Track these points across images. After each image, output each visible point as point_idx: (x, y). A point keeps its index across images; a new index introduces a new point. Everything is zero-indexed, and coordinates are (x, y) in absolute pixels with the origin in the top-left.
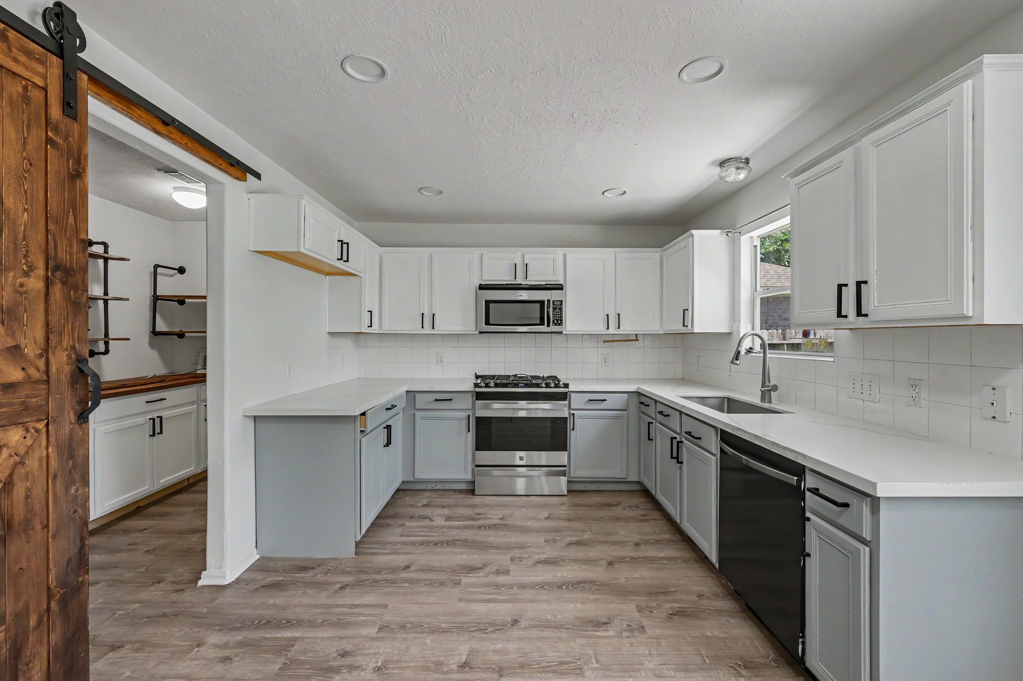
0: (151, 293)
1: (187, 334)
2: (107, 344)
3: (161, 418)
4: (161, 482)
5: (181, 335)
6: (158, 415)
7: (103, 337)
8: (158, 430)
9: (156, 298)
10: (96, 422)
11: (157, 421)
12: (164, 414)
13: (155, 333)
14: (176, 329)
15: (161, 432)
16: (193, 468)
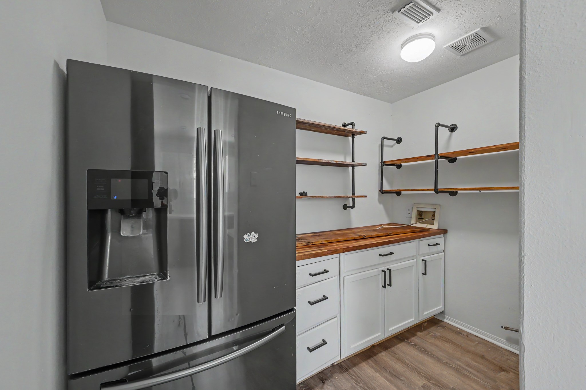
0: (379, 160)
1: (403, 192)
2: (353, 200)
3: (390, 270)
4: (390, 329)
5: (398, 193)
6: (388, 267)
7: (351, 195)
8: (388, 282)
9: (384, 164)
10: (345, 271)
11: (388, 272)
12: (392, 266)
13: (382, 192)
14: (395, 188)
15: (390, 285)
16: (413, 319)
